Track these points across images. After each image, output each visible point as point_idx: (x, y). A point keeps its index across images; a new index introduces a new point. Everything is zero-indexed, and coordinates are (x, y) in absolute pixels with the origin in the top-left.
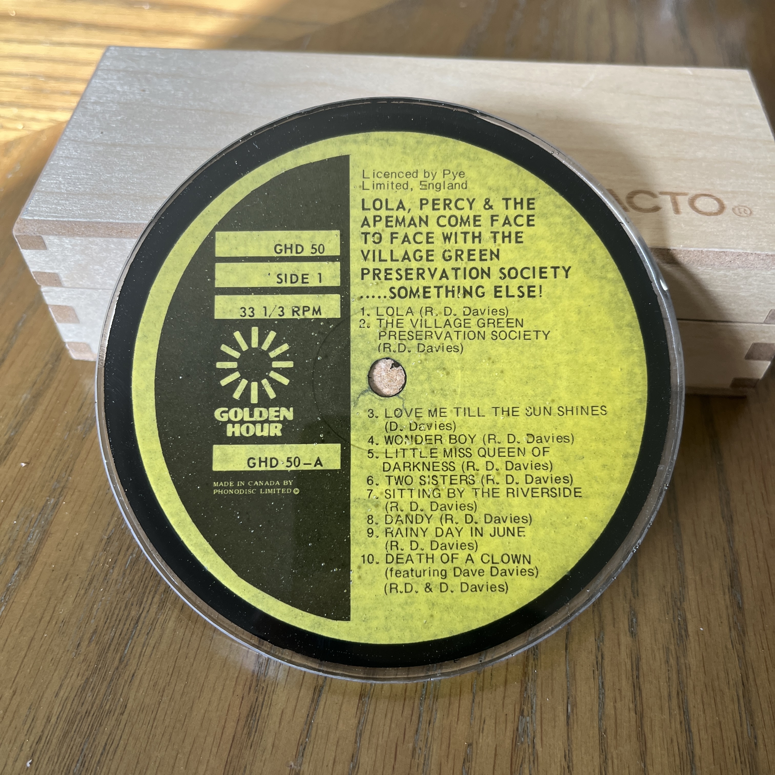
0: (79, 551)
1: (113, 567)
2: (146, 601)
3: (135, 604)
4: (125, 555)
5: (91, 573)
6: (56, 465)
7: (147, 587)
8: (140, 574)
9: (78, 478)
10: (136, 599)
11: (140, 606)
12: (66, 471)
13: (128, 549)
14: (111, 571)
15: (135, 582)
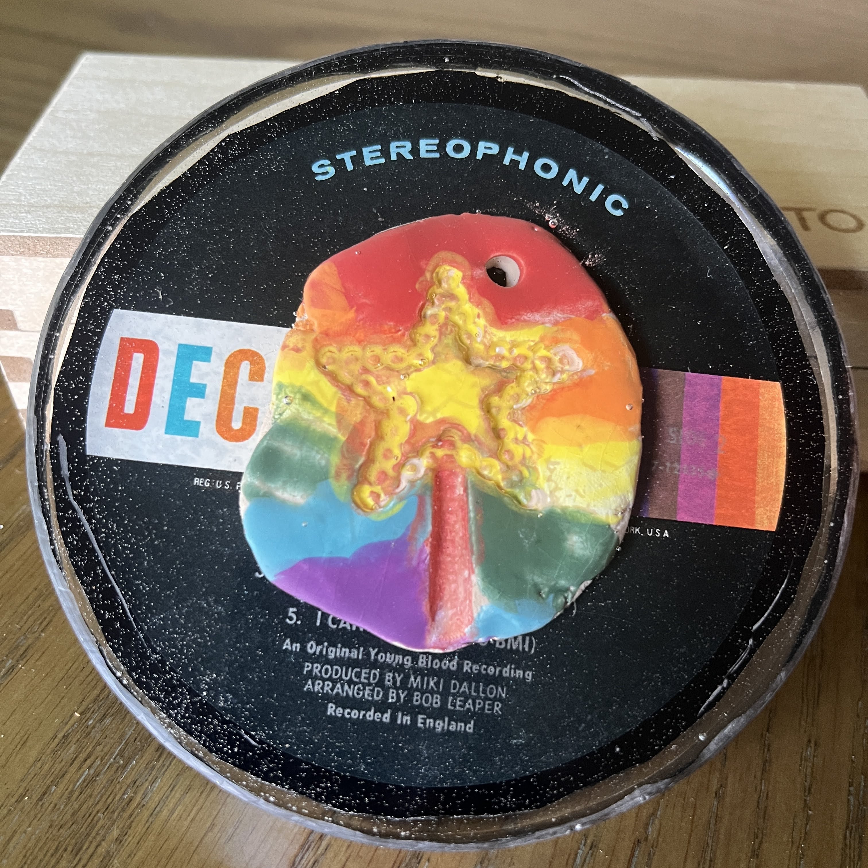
0: (19, 746)
1: (58, 783)
2: (87, 849)
3: (70, 849)
4: (80, 768)
5: (24, 785)
6: (30, 612)
7: (94, 826)
8: (91, 803)
9: (54, 637)
10: (74, 841)
11: (77, 855)
12: (41, 624)
13: (86, 760)
14: (54, 788)
15: (81, 814)
